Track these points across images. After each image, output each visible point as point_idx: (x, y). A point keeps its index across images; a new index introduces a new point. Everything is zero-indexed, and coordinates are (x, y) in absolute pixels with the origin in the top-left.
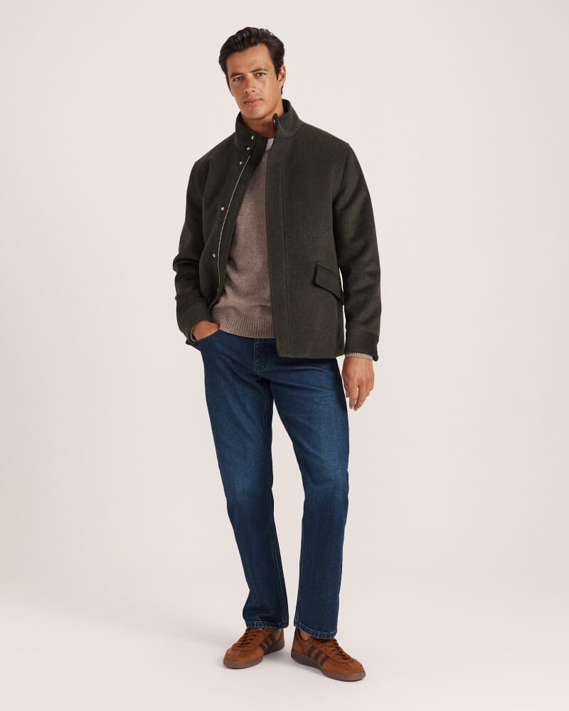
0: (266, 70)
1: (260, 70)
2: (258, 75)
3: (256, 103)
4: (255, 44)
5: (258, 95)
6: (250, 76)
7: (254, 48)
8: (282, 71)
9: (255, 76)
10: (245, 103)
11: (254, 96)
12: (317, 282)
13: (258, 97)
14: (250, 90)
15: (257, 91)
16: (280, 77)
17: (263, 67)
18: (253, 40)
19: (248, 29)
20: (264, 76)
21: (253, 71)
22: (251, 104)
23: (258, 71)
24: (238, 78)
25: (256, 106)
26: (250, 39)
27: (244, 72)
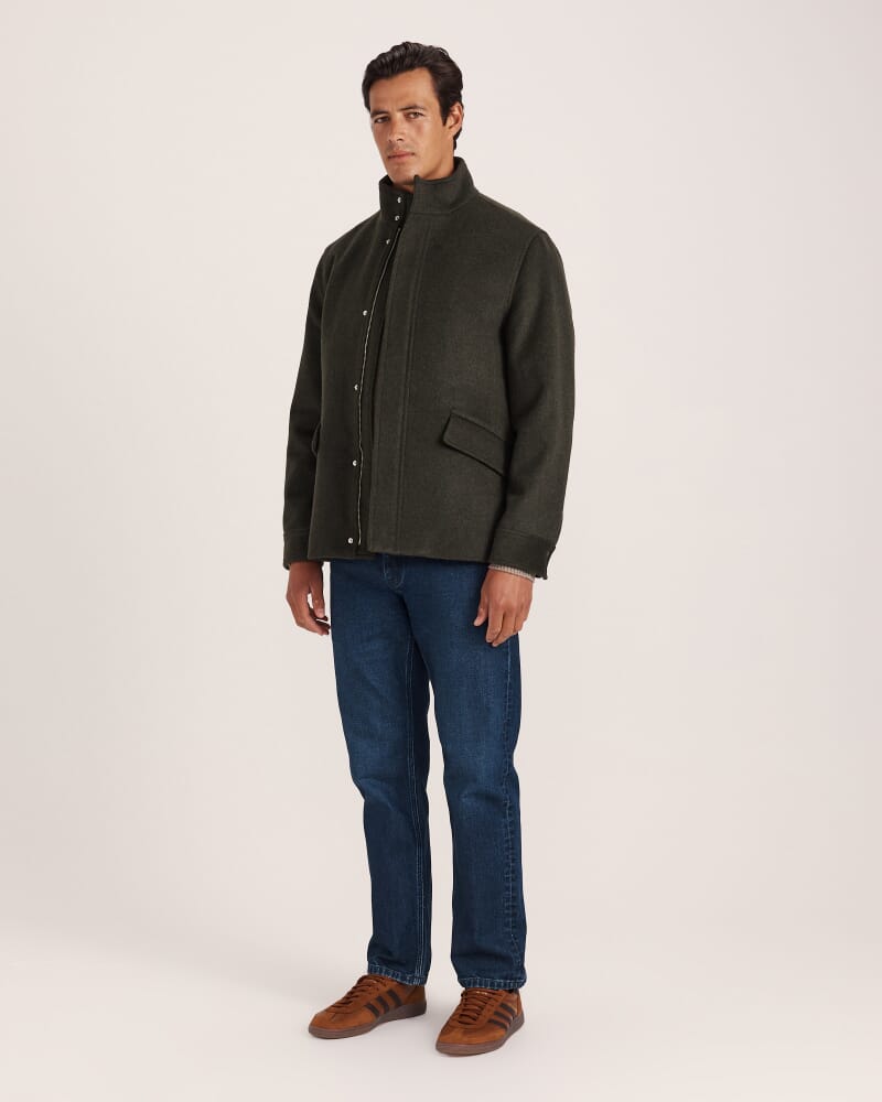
0: (424, 109)
1: (415, 107)
2: (412, 116)
3: (405, 159)
4: (411, 67)
5: (407, 146)
6: (399, 116)
7: (409, 73)
9: (407, 117)
10: (389, 157)
11: (401, 147)
12: (445, 440)
13: (408, 150)
14: (395, 138)
15: (407, 141)
16: (450, 121)
17: (419, 104)
18: (407, 61)
19: (406, 45)
20: (420, 118)
21: (403, 110)
22: (396, 159)
23: (411, 110)
24: (382, 118)
25: (403, 164)
26: (403, 60)
27: (390, 110)
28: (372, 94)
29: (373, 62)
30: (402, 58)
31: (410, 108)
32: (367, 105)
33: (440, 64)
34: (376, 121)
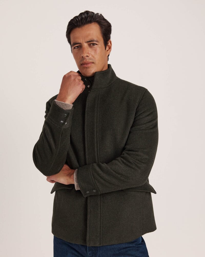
0: (97, 41)
2: (92, 45)
3: (89, 65)
4: (90, 22)
5: (90, 59)
6: (85, 45)
7: (90, 25)
8: (109, 44)
9: (90, 45)
10: (82, 65)
11: (88, 60)
13: (91, 61)
14: (85, 55)
15: (90, 57)
16: (107, 48)
17: (95, 39)
18: (88, 19)
19: (87, 12)
20: (96, 46)
21: (88, 42)
22: (85, 66)
23: (92, 42)
24: (77, 46)
25: (89, 68)
26: (87, 19)
27: (82, 42)
28: (72, 36)
29: (72, 20)
30: (86, 18)
31: (92, 41)
32: (69, 41)
33: (102, 21)
34: (74, 48)
